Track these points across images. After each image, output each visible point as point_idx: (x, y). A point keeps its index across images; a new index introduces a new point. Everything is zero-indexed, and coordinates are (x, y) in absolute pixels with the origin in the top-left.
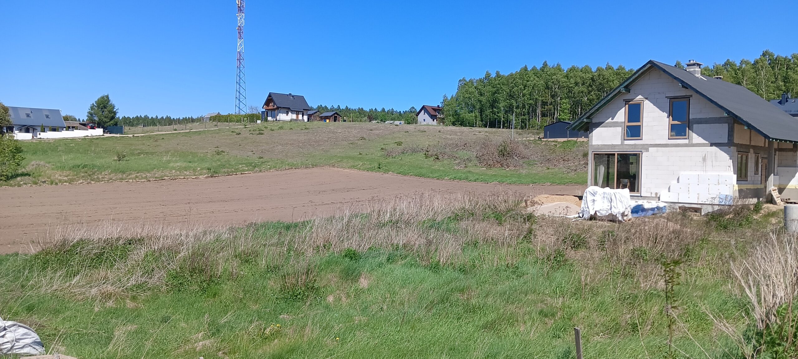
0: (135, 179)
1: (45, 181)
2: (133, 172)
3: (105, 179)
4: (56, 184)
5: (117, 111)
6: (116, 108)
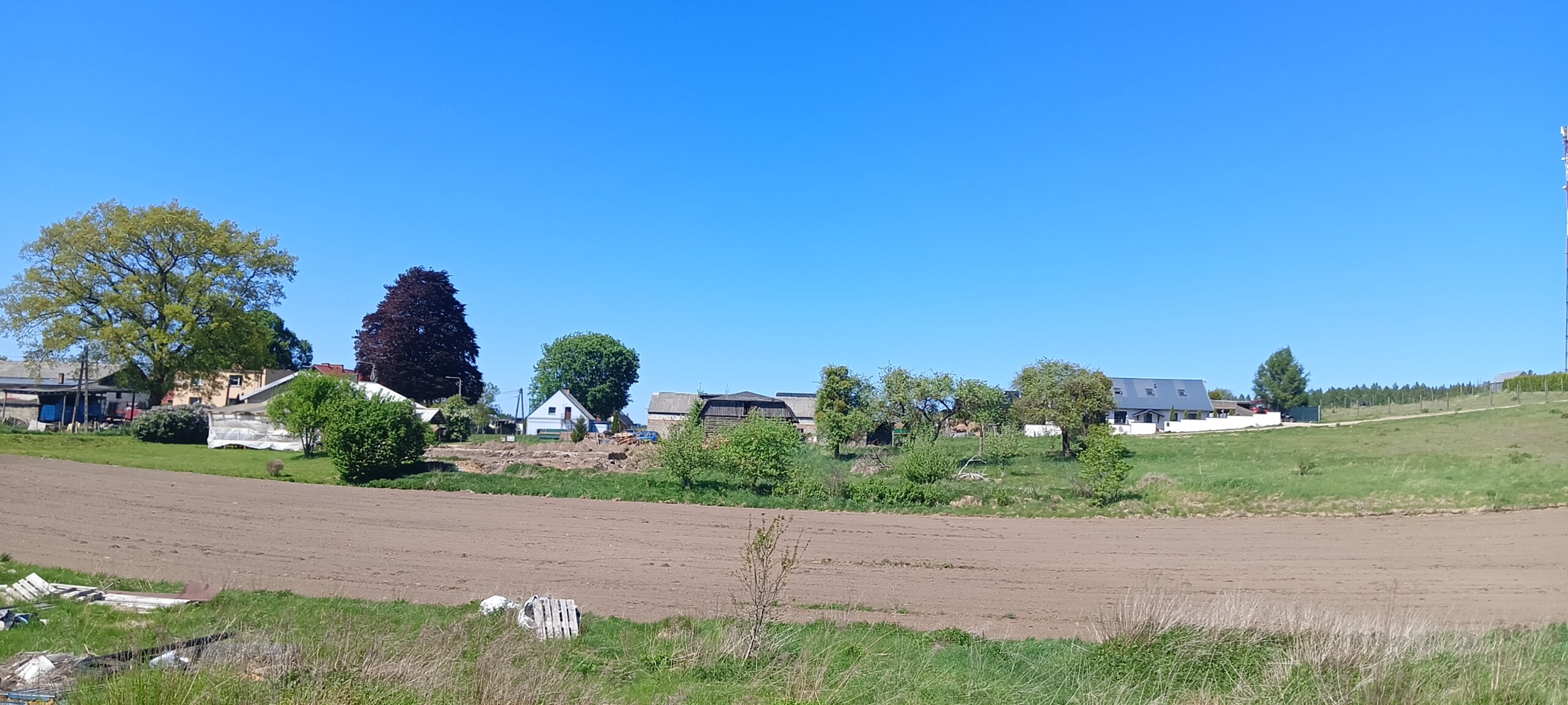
0: (1332, 512)
1: (1165, 509)
2: (1328, 498)
3: (1274, 509)
4: (1184, 515)
5: (1307, 378)
6: (1305, 371)
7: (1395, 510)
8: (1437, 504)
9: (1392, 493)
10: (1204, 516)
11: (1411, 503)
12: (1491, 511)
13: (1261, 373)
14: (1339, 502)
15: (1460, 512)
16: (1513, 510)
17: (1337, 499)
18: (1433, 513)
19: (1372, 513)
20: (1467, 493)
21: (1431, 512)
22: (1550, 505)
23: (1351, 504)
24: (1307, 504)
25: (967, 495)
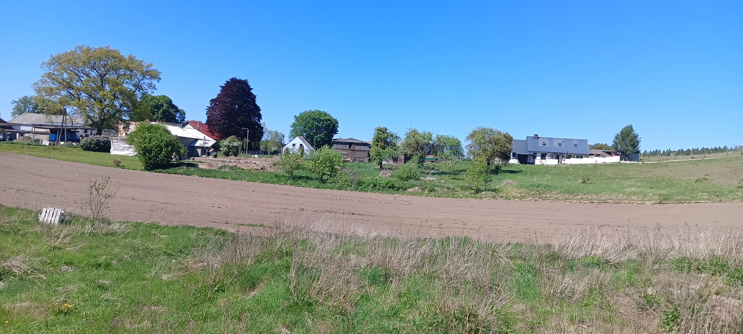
1: (503, 196)
5: (640, 140)
6: (639, 137)
7: (610, 201)
8: (632, 199)
9: (613, 193)
10: (518, 200)
11: (620, 198)
12: (657, 203)
13: (617, 138)
14: (585, 196)
15: (641, 204)
16: (668, 203)
17: (585, 195)
18: (628, 203)
19: (598, 202)
20: (650, 195)
21: (627, 202)
22: (687, 202)
23: (591, 197)
24: (569, 197)
25: (416, 186)
